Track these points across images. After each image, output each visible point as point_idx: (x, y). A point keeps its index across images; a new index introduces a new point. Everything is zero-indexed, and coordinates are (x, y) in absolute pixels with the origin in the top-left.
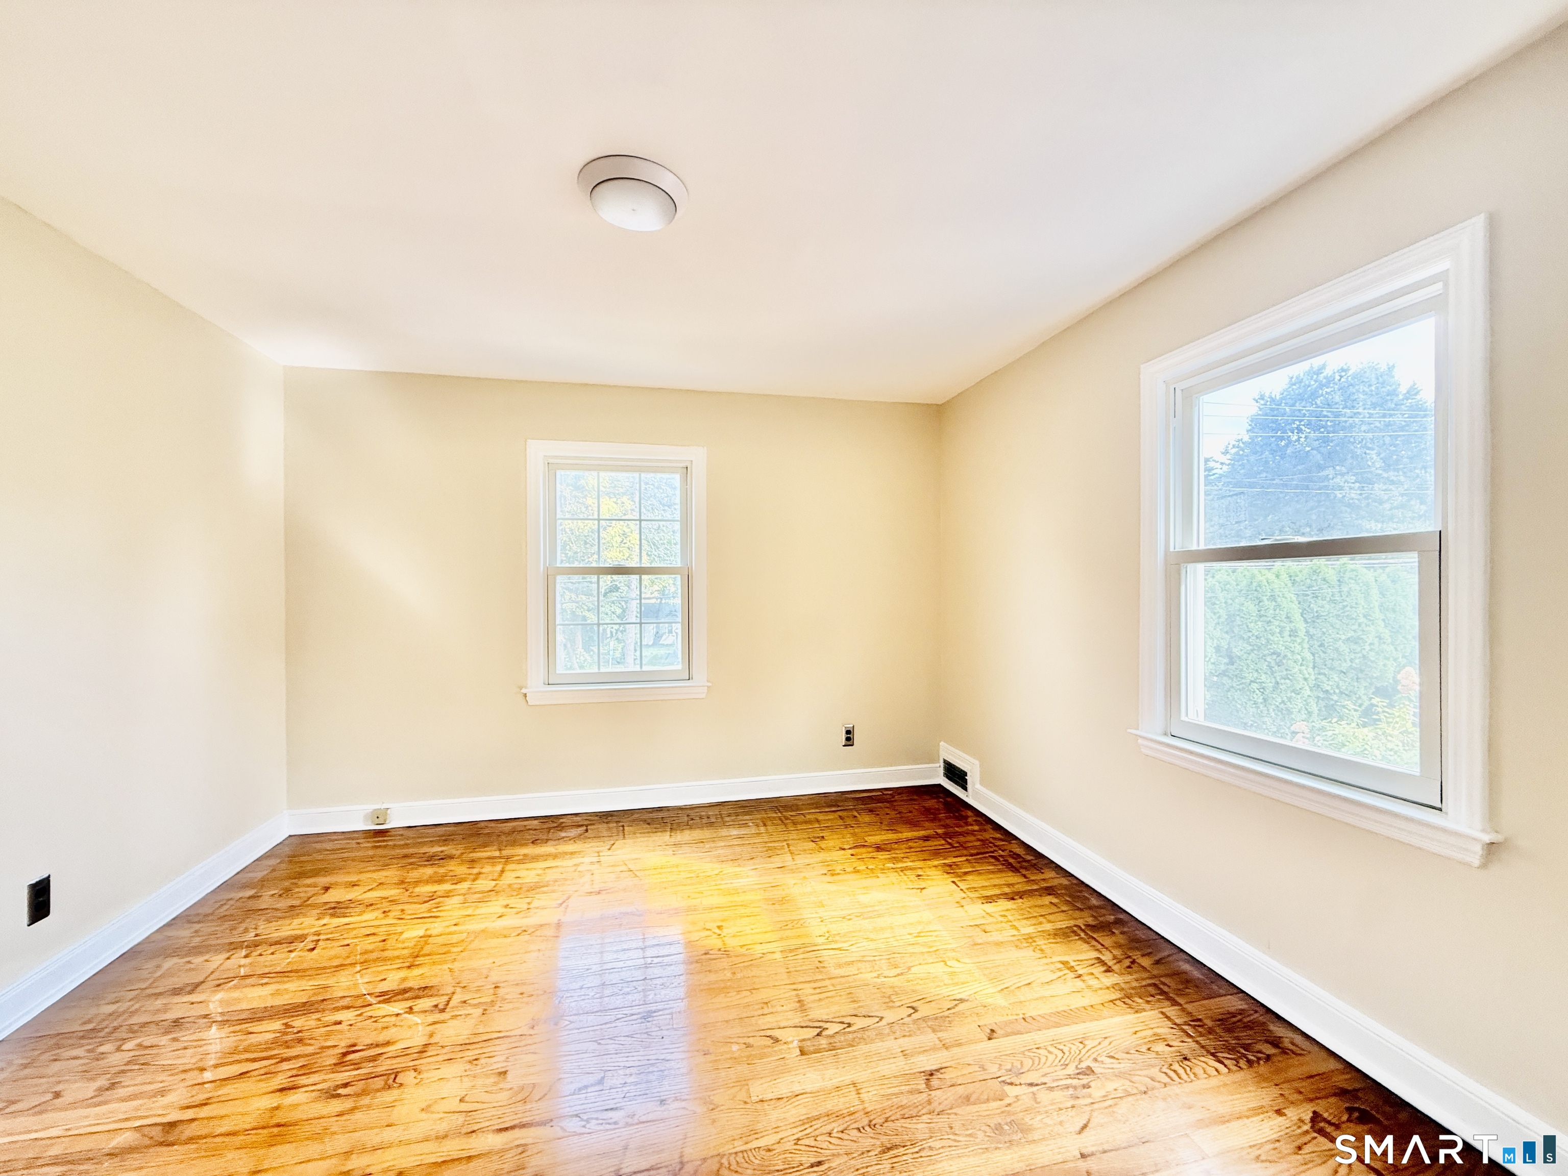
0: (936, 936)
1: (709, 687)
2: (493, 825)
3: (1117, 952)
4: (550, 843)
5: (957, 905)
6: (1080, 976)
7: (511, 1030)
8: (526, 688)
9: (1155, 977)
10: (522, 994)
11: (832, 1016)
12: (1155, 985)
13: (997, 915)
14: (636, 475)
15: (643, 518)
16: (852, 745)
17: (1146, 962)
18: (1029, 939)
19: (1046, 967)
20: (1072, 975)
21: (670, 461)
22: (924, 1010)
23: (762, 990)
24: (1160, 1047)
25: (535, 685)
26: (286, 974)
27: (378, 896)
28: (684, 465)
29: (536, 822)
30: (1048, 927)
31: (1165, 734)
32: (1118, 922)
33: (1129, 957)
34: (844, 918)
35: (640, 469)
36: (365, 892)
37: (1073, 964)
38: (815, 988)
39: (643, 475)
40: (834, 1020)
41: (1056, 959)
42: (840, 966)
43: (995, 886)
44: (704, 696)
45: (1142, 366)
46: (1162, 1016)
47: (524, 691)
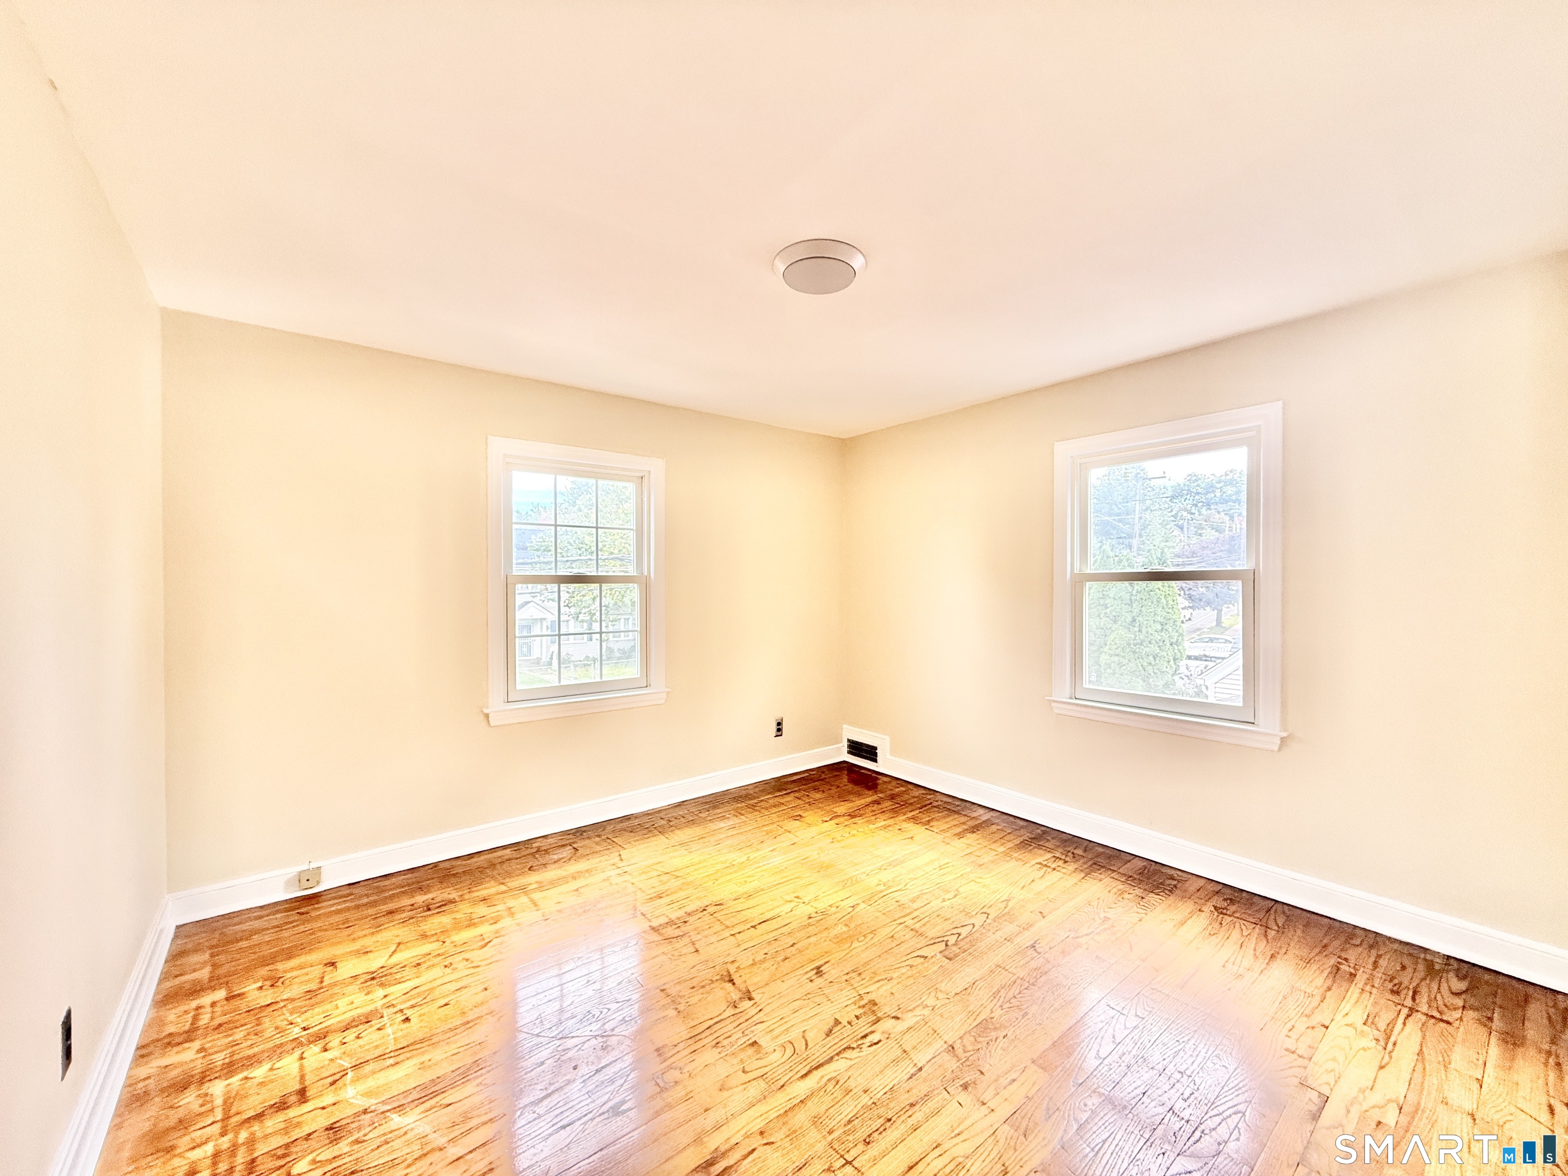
0: (952, 866)
1: (668, 693)
2: (459, 862)
3: (1060, 850)
4: (550, 867)
5: (944, 844)
6: (1054, 869)
7: (720, 1015)
8: (487, 708)
9: (1092, 859)
10: (693, 988)
11: (942, 932)
12: (1095, 864)
13: (974, 844)
14: (593, 481)
15: (599, 526)
16: (781, 735)
17: (1079, 852)
18: (1006, 854)
19: (1032, 869)
20: (1049, 870)
21: (626, 469)
22: (993, 913)
23: (879, 930)
24: (1126, 896)
25: (495, 705)
26: (411, 1048)
27: (415, 954)
28: (641, 474)
29: (508, 851)
30: (1010, 845)
31: (1071, 698)
32: (1044, 832)
33: (1069, 851)
34: (880, 869)
35: (597, 476)
36: (391, 956)
37: (1045, 863)
38: (913, 919)
39: (600, 482)
40: (947, 934)
41: (1033, 862)
42: (913, 901)
43: (954, 826)
44: (663, 701)
45: (1056, 443)
46: (1112, 880)
47: (486, 711)
